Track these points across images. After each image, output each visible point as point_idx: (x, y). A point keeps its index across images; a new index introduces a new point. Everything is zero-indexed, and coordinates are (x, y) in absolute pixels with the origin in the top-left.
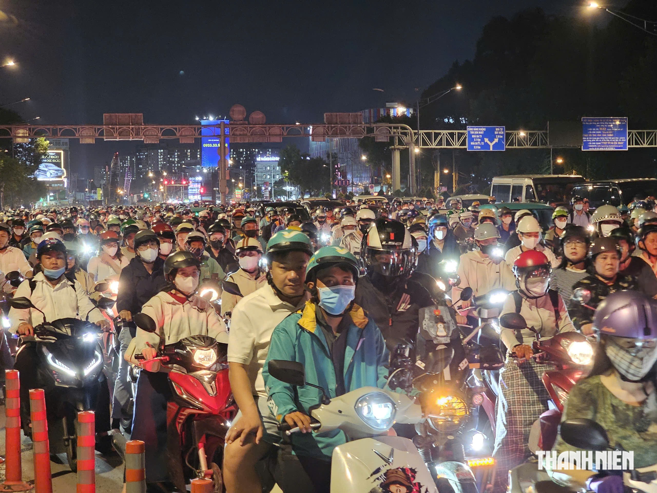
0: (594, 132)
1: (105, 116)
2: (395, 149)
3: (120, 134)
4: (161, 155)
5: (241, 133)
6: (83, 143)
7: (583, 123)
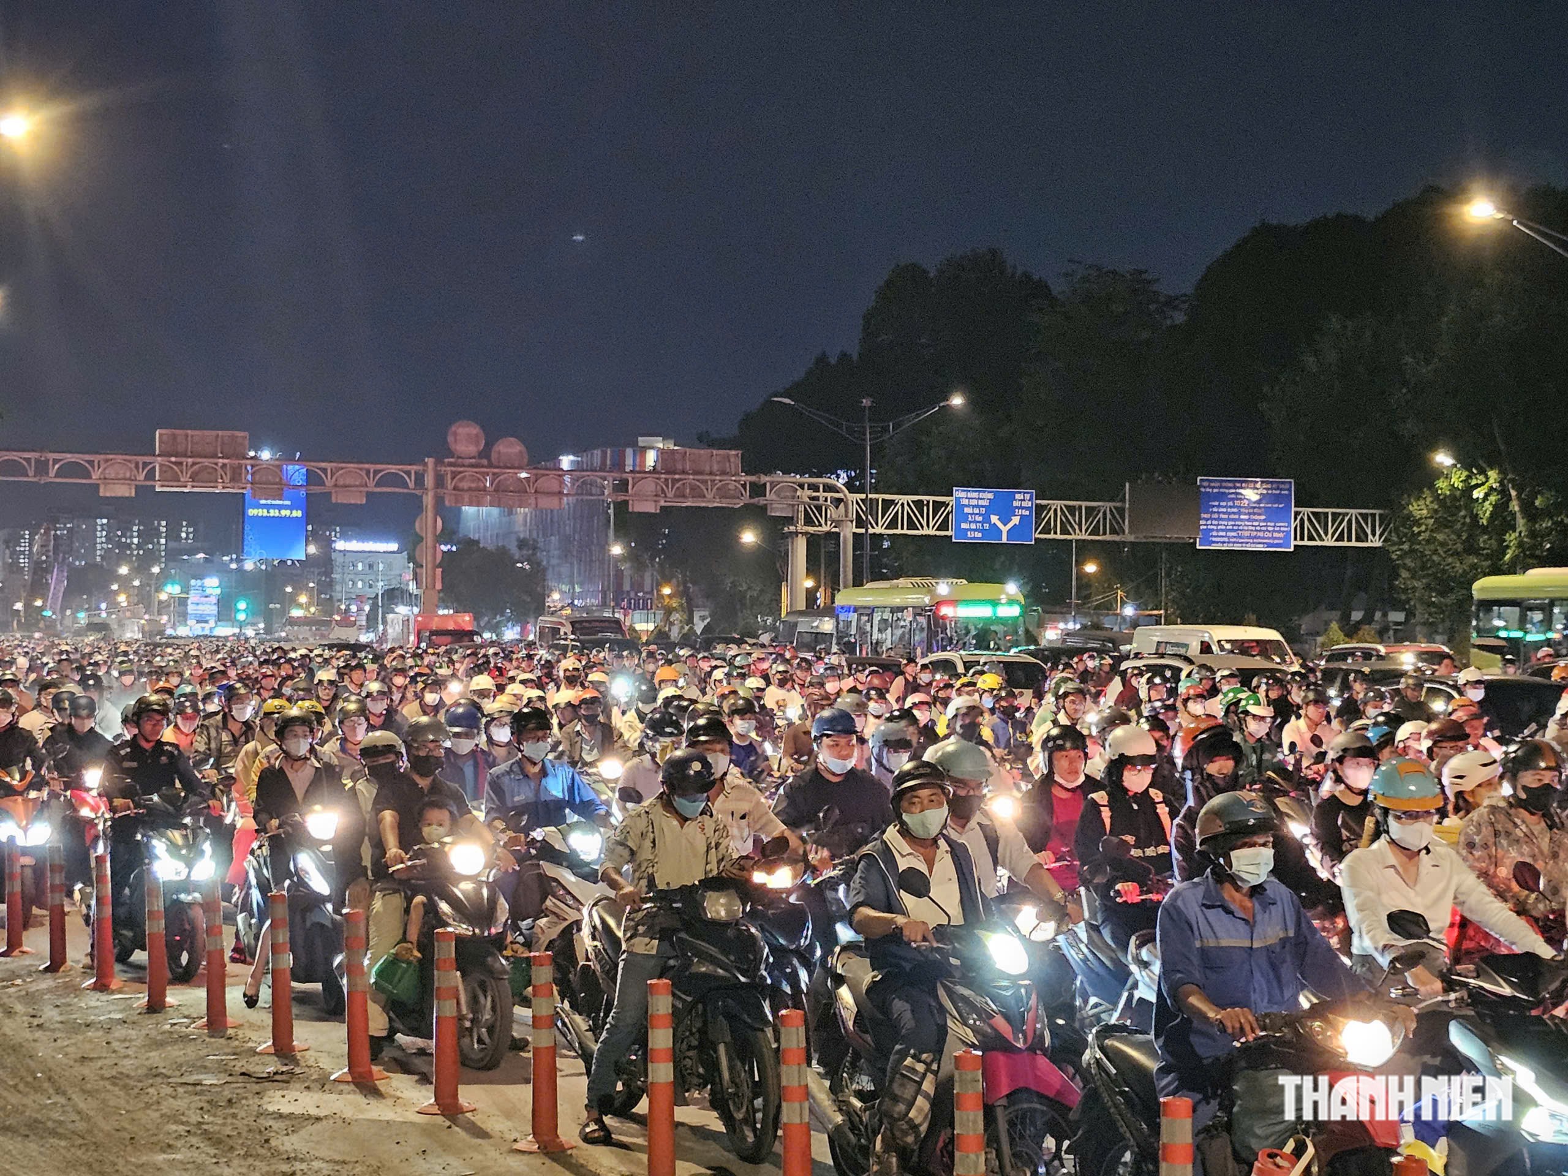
0: (1224, 510)
1: (160, 435)
2: (797, 533)
3: (193, 478)
4: (103, 530)
5: (473, 485)
6: (108, 495)
7: (1203, 490)
